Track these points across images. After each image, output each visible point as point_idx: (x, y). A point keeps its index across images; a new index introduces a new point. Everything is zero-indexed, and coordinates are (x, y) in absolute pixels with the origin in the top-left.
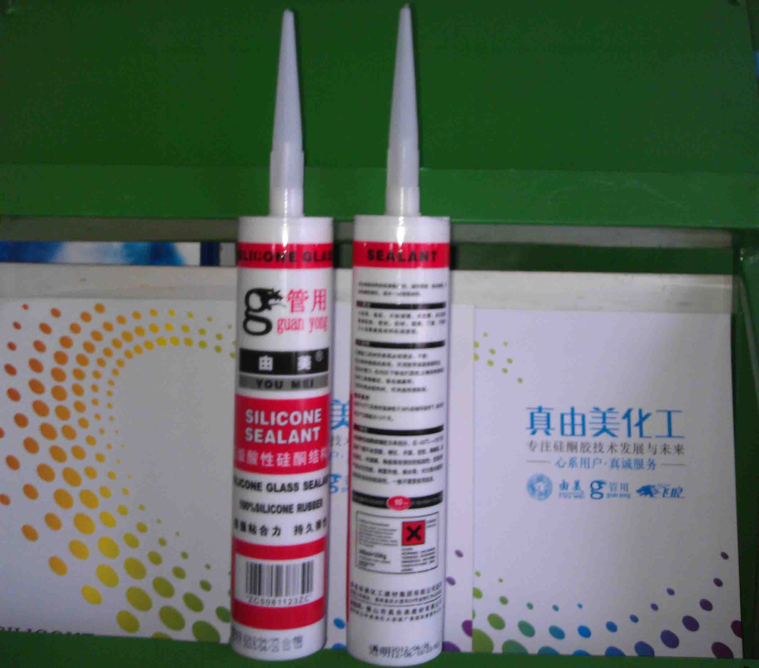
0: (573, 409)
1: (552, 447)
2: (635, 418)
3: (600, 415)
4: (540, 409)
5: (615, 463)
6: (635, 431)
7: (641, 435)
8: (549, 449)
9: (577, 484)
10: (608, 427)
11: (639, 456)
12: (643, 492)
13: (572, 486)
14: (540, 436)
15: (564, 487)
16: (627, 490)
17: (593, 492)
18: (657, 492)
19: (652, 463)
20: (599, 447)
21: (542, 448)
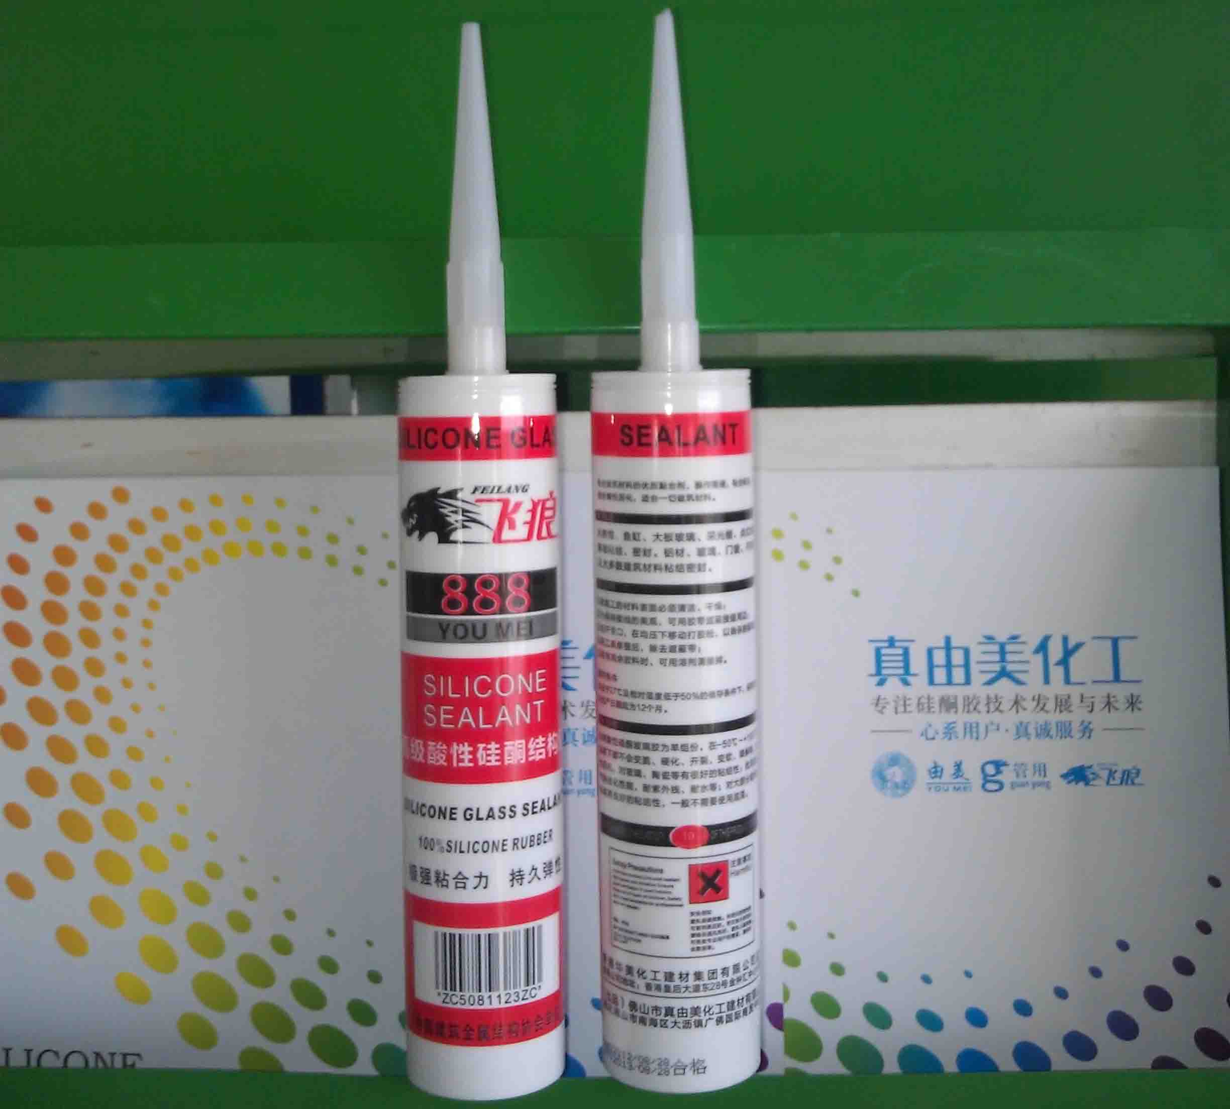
0: (948, 640)
1: (913, 707)
2: (1056, 651)
3: (996, 648)
4: (891, 642)
5: (1022, 730)
6: (1057, 673)
7: (1067, 681)
8: (908, 709)
9: (958, 766)
10: (1010, 667)
11: (1065, 717)
12: (1072, 777)
13: (949, 770)
14: (893, 687)
15: (936, 772)
16: (1045, 776)
17: (986, 779)
18: (1096, 776)
19: (1086, 728)
20: (994, 704)
21: (896, 709)
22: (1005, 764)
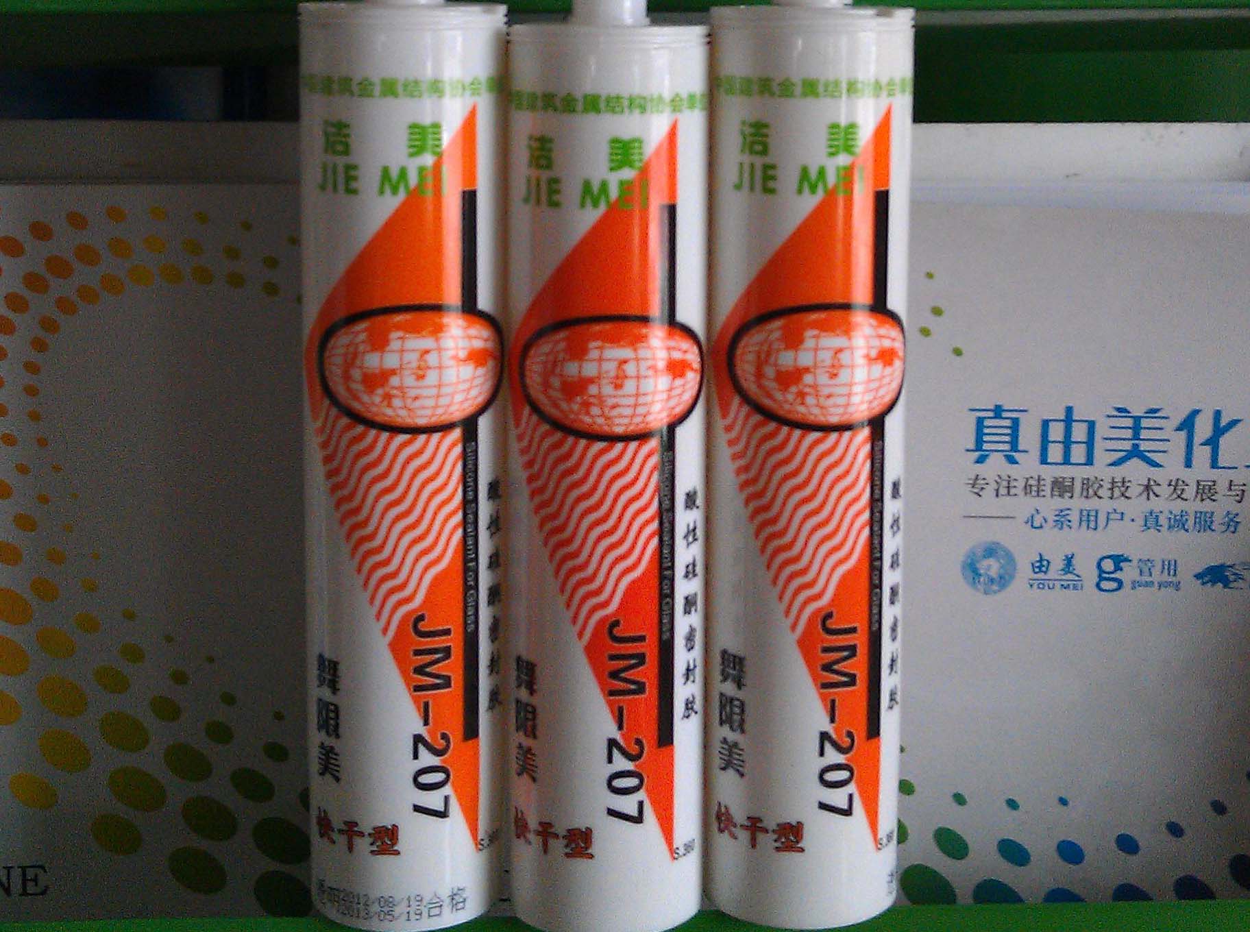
0: (1069, 410)
1: (1018, 489)
2: (1203, 429)
3: (1129, 422)
4: (998, 411)
5: (1151, 522)
6: (1202, 454)
7: (1214, 464)
8: (1013, 491)
9: (1069, 560)
10: (1144, 446)
11: (1207, 506)
12: (1208, 578)
13: (1057, 564)
14: (996, 466)
15: (1041, 566)
16: (1175, 575)
17: (1102, 576)
18: (1238, 577)
19: (1232, 520)
20: (1120, 488)
21: (997, 490)
22: (1127, 560)
